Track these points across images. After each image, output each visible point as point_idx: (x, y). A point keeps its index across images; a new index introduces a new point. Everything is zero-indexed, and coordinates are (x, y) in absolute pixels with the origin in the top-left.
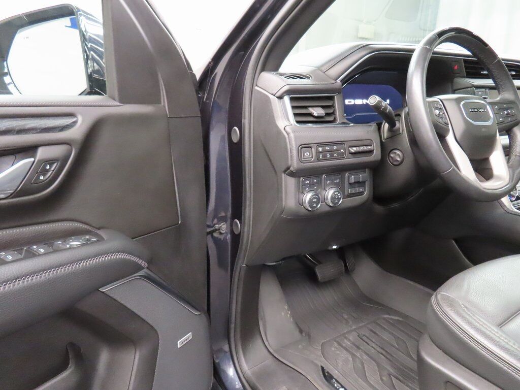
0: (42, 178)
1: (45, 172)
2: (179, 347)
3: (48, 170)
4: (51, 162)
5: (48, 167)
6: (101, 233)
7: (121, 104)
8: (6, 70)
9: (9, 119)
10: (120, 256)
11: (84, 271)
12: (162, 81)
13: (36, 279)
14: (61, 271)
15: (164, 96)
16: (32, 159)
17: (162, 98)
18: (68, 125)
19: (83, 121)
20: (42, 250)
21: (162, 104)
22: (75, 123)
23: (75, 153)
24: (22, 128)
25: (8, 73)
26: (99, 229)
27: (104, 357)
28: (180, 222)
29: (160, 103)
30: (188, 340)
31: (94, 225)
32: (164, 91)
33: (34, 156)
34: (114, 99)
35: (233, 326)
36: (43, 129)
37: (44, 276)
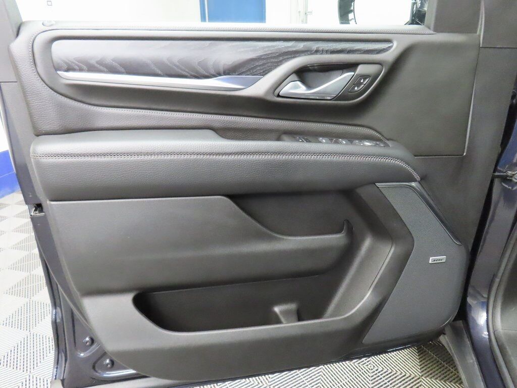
0: (356, 88)
1: (359, 84)
2: (430, 262)
3: (362, 83)
4: (365, 77)
5: (362, 81)
6: (389, 143)
7: (434, 33)
8: (352, 8)
9: (345, 42)
10: (398, 162)
11: (369, 164)
12: (483, 9)
13: (335, 159)
14: (353, 159)
15: (481, 24)
16: (353, 73)
17: (479, 26)
18: (384, 49)
19: (397, 47)
20: (344, 142)
21: (478, 34)
22: (390, 47)
23: (384, 72)
24: (352, 49)
25: (352, 11)
26: (388, 140)
27: (367, 243)
28: (465, 154)
29: (476, 32)
30: (440, 261)
31: (385, 136)
32: (483, 20)
33: (354, 71)
34: (429, 28)
35: (497, 280)
36: (365, 51)
37: (341, 159)
